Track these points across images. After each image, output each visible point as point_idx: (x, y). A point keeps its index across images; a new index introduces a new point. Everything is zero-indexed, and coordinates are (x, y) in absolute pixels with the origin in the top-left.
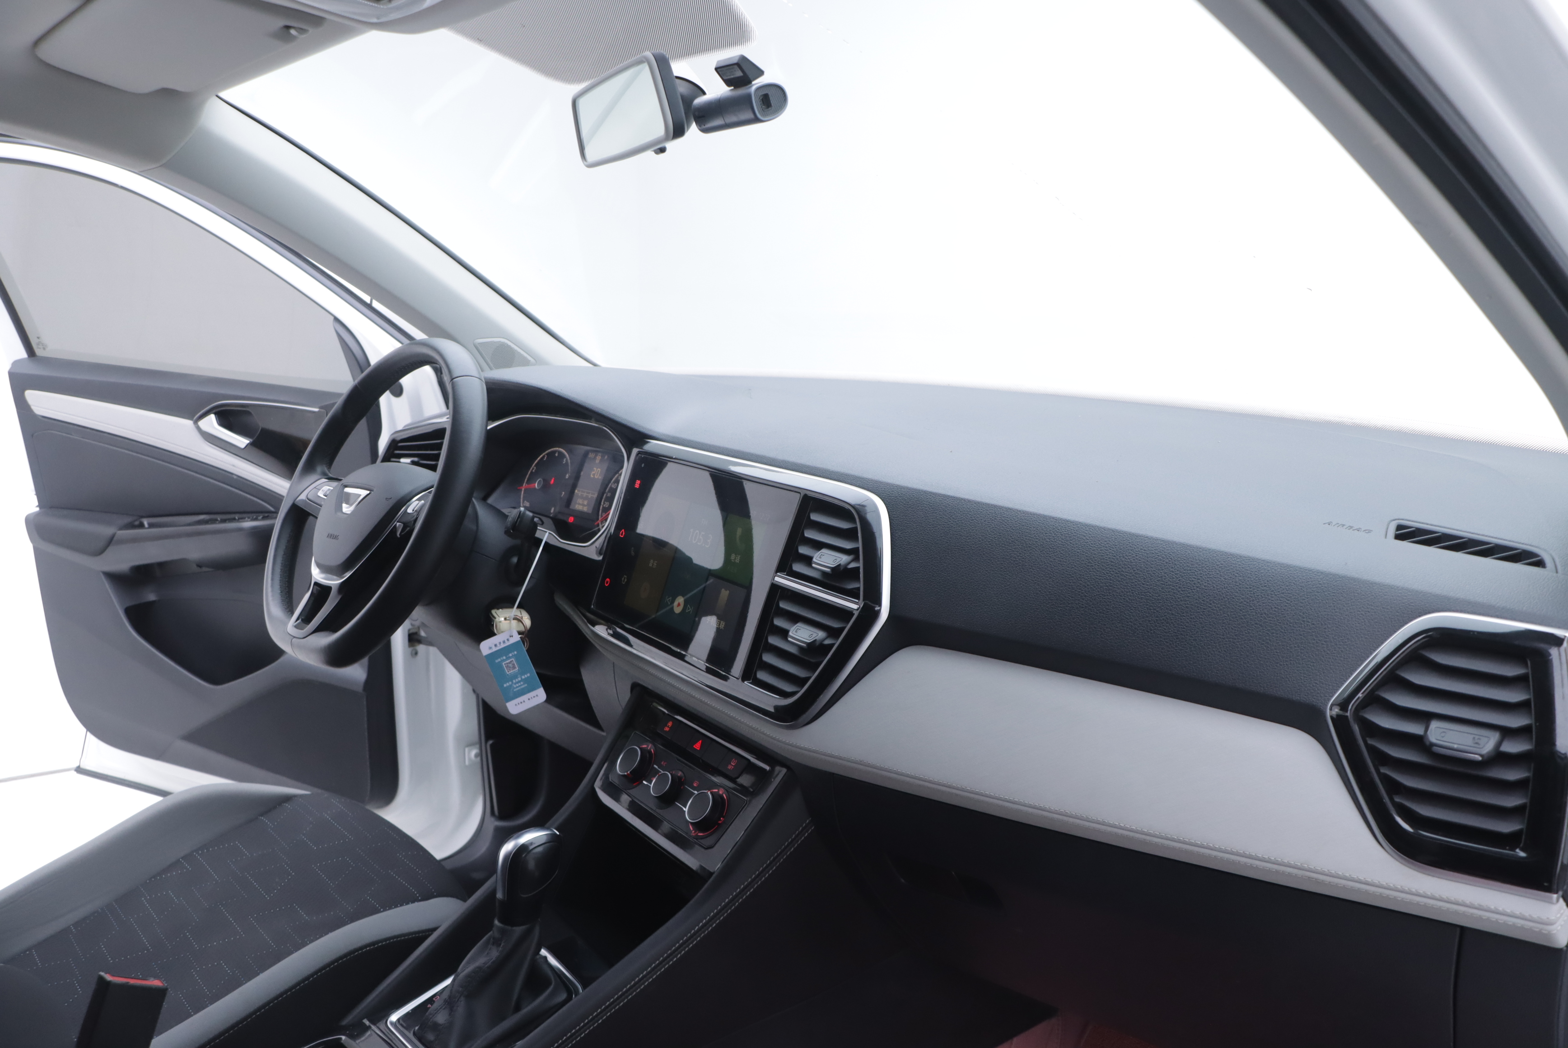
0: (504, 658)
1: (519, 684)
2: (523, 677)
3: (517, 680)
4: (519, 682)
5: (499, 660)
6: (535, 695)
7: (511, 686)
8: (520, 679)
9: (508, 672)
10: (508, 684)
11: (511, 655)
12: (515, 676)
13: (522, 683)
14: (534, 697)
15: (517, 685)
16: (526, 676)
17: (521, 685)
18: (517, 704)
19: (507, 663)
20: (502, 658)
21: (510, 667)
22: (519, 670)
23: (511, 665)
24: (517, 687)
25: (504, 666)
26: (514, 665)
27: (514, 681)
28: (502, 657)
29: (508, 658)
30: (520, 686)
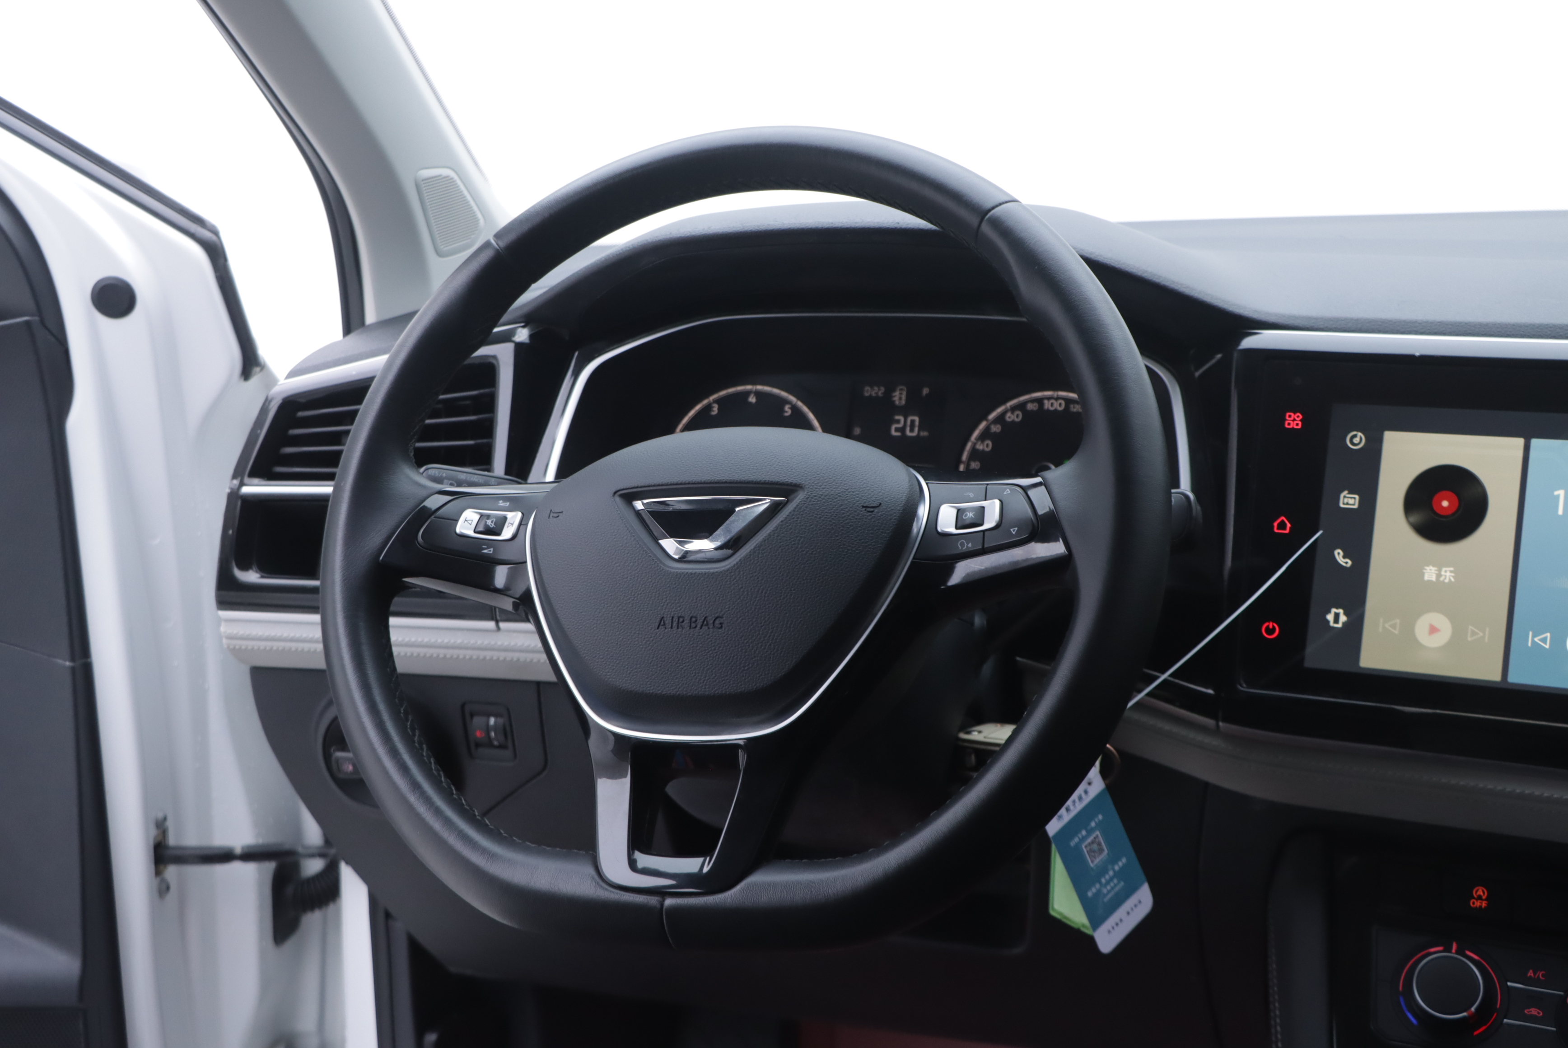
0: (1084, 833)
1: (1112, 884)
2: (1117, 868)
3: (1107, 877)
4: (1111, 879)
5: (1076, 840)
6: (1137, 902)
7: (1099, 892)
8: (1111, 873)
9: (1092, 862)
10: (1094, 890)
11: (1093, 824)
12: (1102, 870)
13: (1115, 881)
14: (1136, 906)
15: (1109, 888)
16: (1120, 864)
17: (1116, 885)
18: (1111, 929)
19: (1089, 844)
20: (1080, 836)
21: (1094, 851)
22: (1108, 854)
23: (1095, 847)
24: (1109, 892)
25: (1085, 850)
26: (1099, 844)
27: (1103, 881)
28: (1080, 831)
29: (1090, 832)
30: (1112, 888)
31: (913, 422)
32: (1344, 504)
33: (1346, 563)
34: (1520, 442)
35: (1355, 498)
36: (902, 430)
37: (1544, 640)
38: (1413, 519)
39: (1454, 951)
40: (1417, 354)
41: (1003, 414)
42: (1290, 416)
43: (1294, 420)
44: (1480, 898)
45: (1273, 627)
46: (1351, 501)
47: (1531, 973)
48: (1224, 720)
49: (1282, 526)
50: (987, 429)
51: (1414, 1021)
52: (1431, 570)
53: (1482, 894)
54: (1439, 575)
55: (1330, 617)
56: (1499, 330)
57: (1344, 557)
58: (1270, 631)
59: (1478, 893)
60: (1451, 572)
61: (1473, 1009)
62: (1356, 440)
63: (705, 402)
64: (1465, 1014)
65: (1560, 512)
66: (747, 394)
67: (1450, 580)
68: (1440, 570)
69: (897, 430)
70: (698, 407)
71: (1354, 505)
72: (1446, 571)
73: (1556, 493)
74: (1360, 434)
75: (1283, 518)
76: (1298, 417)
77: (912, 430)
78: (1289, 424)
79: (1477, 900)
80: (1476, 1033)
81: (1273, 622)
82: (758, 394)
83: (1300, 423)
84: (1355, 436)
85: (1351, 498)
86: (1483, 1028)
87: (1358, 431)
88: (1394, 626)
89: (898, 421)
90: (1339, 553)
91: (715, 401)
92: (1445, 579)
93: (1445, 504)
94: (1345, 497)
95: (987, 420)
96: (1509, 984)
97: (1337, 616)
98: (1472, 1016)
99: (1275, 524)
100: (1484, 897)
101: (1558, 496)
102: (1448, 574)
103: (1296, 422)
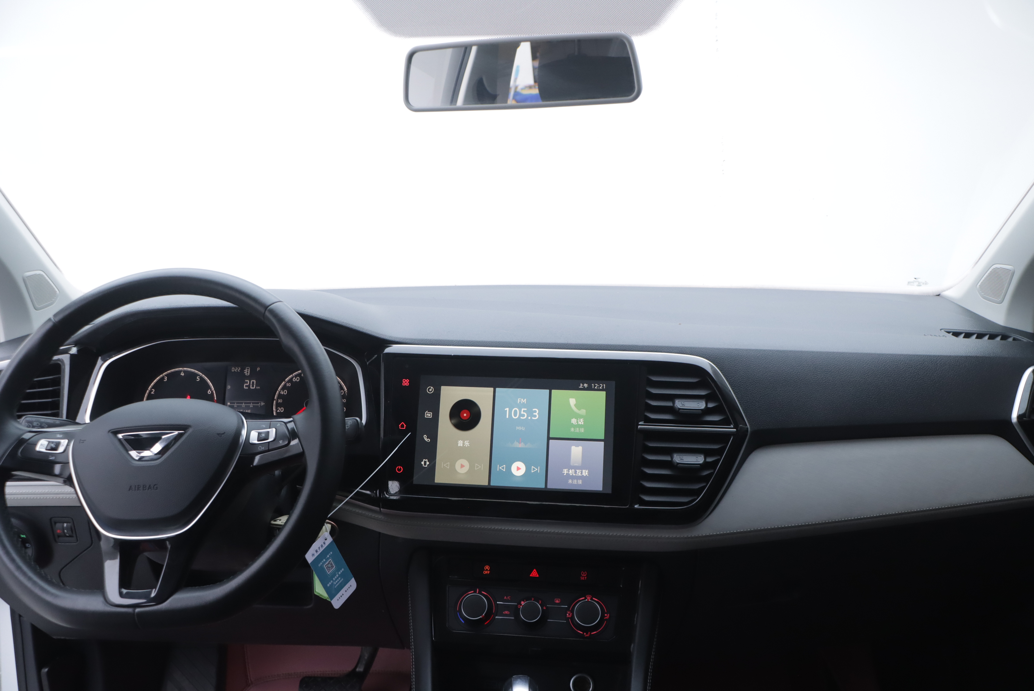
0: (324, 560)
1: (338, 580)
2: (340, 573)
3: (336, 577)
4: (337, 578)
5: (321, 563)
6: (349, 586)
7: (332, 584)
8: (337, 576)
9: (329, 572)
10: (330, 583)
11: (328, 556)
12: (333, 575)
13: (339, 579)
14: (349, 588)
15: (337, 582)
16: (341, 571)
17: (340, 580)
18: (339, 599)
19: (327, 565)
20: (322, 562)
21: (329, 567)
22: (335, 568)
23: (330, 565)
24: (337, 583)
25: (325, 568)
26: (332, 564)
27: (334, 579)
28: (322, 560)
29: (327, 560)
30: (338, 582)
31: (253, 383)
32: (426, 416)
33: (428, 440)
34: (492, 389)
35: (431, 414)
36: (249, 386)
37: (503, 468)
38: (453, 421)
39: (477, 592)
40: (453, 355)
41: (292, 378)
42: (404, 381)
43: (406, 382)
44: (487, 570)
45: (401, 468)
46: (429, 415)
47: (505, 598)
48: (382, 508)
49: (402, 426)
50: (285, 385)
51: (463, 622)
52: (461, 442)
53: (488, 568)
54: (464, 444)
55: (423, 463)
56: (484, 344)
57: (427, 438)
58: (399, 470)
59: (486, 568)
60: (468, 442)
61: (484, 615)
62: (430, 390)
63: (161, 376)
64: (481, 617)
65: (507, 417)
66: (180, 371)
67: (468, 445)
68: (464, 442)
69: (246, 386)
70: (158, 378)
71: (431, 416)
72: (466, 442)
73: (506, 409)
74: (432, 387)
75: (403, 423)
76: (407, 381)
77: (253, 386)
78: (404, 384)
79: (486, 571)
80: (485, 624)
81: (400, 466)
82: (184, 372)
83: (408, 383)
84: (430, 388)
85: (429, 414)
86: (488, 621)
87: (431, 386)
88: (447, 465)
89: (247, 383)
90: (425, 437)
91: (166, 375)
92: (466, 445)
93: (465, 415)
94: (427, 413)
95: (285, 381)
96: (498, 603)
97: (425, 462)
98: (483, 617)
99: (400, 426)
100: (488, 570)
101: (507, 410)
102: (467, 443)
103: (406, 383)
